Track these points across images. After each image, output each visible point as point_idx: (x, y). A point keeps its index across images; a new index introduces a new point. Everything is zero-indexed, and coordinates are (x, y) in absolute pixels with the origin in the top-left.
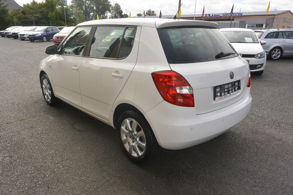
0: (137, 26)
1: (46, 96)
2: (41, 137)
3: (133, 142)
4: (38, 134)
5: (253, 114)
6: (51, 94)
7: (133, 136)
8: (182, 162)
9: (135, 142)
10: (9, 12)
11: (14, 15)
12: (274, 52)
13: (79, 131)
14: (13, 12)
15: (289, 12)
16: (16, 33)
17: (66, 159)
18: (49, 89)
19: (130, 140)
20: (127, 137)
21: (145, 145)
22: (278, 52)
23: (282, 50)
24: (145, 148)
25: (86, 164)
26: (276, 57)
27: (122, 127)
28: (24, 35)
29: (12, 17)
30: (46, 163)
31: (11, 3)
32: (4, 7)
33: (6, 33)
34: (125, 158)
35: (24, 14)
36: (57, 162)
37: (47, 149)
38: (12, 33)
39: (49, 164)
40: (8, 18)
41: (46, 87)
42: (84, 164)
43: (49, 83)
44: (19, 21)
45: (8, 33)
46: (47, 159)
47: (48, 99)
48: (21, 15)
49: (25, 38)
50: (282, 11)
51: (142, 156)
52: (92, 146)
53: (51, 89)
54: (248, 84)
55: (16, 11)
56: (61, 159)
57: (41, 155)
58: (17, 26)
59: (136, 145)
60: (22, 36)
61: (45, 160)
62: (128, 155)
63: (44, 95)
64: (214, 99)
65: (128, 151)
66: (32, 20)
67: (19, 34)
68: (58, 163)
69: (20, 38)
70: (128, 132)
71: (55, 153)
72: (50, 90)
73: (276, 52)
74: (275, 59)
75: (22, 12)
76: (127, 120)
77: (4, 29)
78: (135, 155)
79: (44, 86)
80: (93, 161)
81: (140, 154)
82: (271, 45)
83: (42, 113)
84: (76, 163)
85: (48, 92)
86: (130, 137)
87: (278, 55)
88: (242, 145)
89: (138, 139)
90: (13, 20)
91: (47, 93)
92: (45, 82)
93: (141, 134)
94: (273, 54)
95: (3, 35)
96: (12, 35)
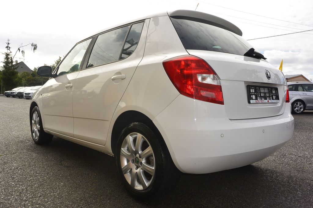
0: (145, 19)
1: (34, 134)
2: (14, 172)
3: (137, 168)
4: (11, 169)
5: (291, 154)
6: (39, 129)
7: (137, 159)
8: (207, 200)
9: (140, 167)
10: (19, 74)
11: (23, 77)
12: (296, 105)
13: (67, 167)
14: (23, 74)
15: (302, 76)
16: (21, 93)
17: (39, 195)
18: (38, 123)
19: (133, 166)
20: (128, 161)
21: (154, 168)
22: (300, 105)
23: (305, 103)
24: (154, 172)
25: (67, 202)
26: (299, 111)
27: (122, 149)
28: (29, 94)
29: (21, 79)
30: (9, 200)
31: (22, 67)
32: (14, 69)
33: (11, 93)
34: (125, 195)
35: (34, 77)
36: (25, 199)
37: (16, 185)
38: (18, 93)
39: (13, 201)
40: (16, 79)
41: (35, 121)
42: (64, 202)
43: (39, 116)
44: (28, 83)
45: (14, 93)
46: (12, 195)
47: (35, 137)
48: (30, 76)
49: (31, 96)
50: (294, 75)
51: (150, 186)
52: (80, 182)
53: (40, 123)
54: (287, 98)
55: (26, 74)
56: (32, 195)
57: (5, 191)
58: (24, 86)
59: (141, 170)
60: (27, 95)
61: (9, 196)
62: (129, 189)
63: (32, 132)
64: (249, 102)
65: (130, 183)
66: (40, 82)
67: (25, 93)
68: (26, 201)
69: (25, 96)
70: (130, 154)
71: (26, 189)
72: (39, 125)
73: (298, 105)
74: (298, 112)
75: (31, 75)
76: (130, 136)
77: (11, 90)
78: (139, 187)
79: (33, 122)
80: (78, 199)
81: (147, 184)
82: (292, 98)
83: (25, 151)
84: (53, 201)
85: (36, 128)
86: (133, 162)
87: (301, 109)
88: (288, 182)
89: (144, 161)
90: (21, 81)
91: (35, 130)
92: (34, 116)
93: (148, 152)
94: (295, 108)
95: (8, 96)
96: (17, 94)
